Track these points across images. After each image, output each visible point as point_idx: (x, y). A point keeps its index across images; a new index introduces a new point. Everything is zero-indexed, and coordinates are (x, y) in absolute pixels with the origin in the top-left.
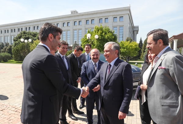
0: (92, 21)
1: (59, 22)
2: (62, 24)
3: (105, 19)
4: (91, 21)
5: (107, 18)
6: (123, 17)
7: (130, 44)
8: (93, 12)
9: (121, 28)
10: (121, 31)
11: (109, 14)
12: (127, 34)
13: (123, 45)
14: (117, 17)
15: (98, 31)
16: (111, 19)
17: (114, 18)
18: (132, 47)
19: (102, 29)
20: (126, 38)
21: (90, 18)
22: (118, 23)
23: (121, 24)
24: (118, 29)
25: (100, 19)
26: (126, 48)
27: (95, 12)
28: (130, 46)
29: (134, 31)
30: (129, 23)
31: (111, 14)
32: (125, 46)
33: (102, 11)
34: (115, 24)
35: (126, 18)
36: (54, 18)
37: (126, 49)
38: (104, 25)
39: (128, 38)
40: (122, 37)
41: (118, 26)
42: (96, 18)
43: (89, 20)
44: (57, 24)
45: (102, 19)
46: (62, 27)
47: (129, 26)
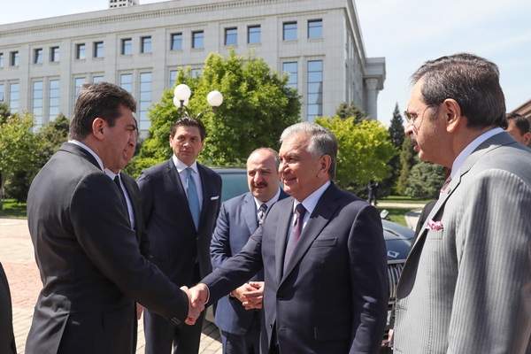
0: (193, 38)
1: (60, 40)
2: (74, 48)
3: (249, 27)
4: (190, 36)
5: (256, 23)
6: (321, 20)
7: (356, 131)
9: (313, 66)
10: (313, 77)
11: (262, 7)
12: (338, 91)
14: (295, 23)
15: (221, 74)
16: (271, 29)
17: (285, 24)
18: (363, 143)
19: (239, 67)
20: (338, 107)
21: (186, 25)
22: (301, 44)
23: (313, 48)
24: (300, 70)
25: (226, 29)
28: (356, 140)
29: (368, 77)
30: (347, 45)
31: (274, 8)
34: (289, 51)
35: (335, 26)
36: (41, 24)
38: (243, 52)
39: (345, 107)
40: (320, 103)
41: (301, 59)
42: (210, 24)
43: (181, 34)
44: (53, 49)
45: (238, 31)
46: (71, 60)
47: (345, 58)
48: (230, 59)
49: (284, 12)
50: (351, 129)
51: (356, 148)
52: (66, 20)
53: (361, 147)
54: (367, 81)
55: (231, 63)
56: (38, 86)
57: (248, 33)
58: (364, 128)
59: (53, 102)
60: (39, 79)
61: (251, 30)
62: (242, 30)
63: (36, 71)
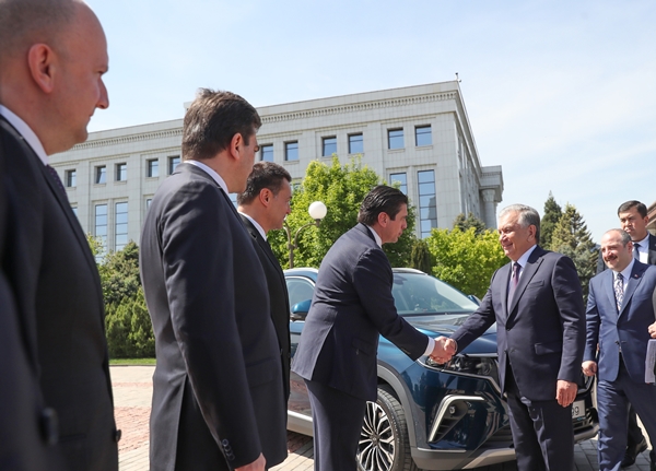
0: (286, 149)
1: (127, 155)
2: (144, 164)
3: (349, 136)
4: (282, 146)
5: (357, 131)
6: (429, 126)
7: (478, 243)
8: (290, 109)
9: (424, 177)
10: (425, 189)
11: (364, 113)
12: (452, 202)
13: (448, 250)
14: (401, 129)
16: (374, 137)
17: (389, 131)
18: (488, 256)
20: (455, 219)
21: (278, 135)
22: (410, 152)
23: (422, 157)
24: (410, 181)
25: (324, 139)
26: (462, 263)
27: (302, 107)
28: (479, 253)
29: (484, 188)
30: (460, 152)
31: (377, 114)
32: (455, 252)
33: (335, 103)
34: (396, 160)
35: (445, 131)
36: (103, 136)
37: (459, 267)
38: (343, 160)
39: (463, 220)
40: (433, 219)
41: (410, 168)
42: (304, 133)
43: (271, 145)
44: (119, 166)
45: (337, 140)
46: (141, 178)
47: (459, 167)
48: (332, 167)
49: (387, 118)
50: (473, 241)
51: (480, 262)
52: (135, 132)
53: (485, 259)
54: (484, 193)
55: (332, 172)
56: (100, 210)
57: (349, 142)
58: (487, 239)
59: (120, 229)
60: (102, 202)
61: (352, 138)
62: (342, 139)
63: (98, 192)
